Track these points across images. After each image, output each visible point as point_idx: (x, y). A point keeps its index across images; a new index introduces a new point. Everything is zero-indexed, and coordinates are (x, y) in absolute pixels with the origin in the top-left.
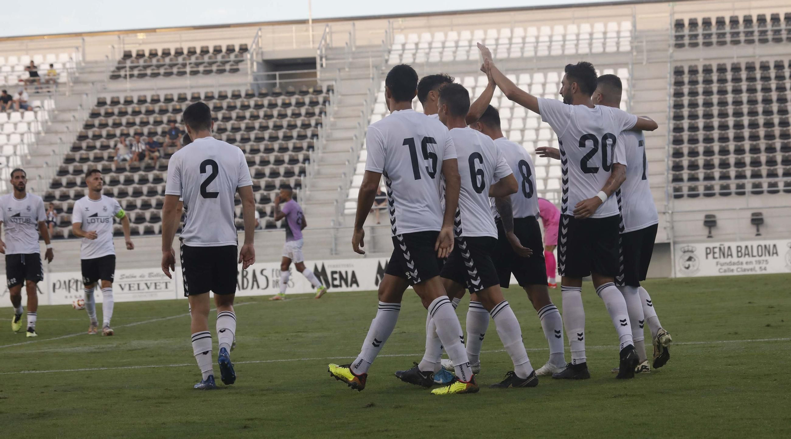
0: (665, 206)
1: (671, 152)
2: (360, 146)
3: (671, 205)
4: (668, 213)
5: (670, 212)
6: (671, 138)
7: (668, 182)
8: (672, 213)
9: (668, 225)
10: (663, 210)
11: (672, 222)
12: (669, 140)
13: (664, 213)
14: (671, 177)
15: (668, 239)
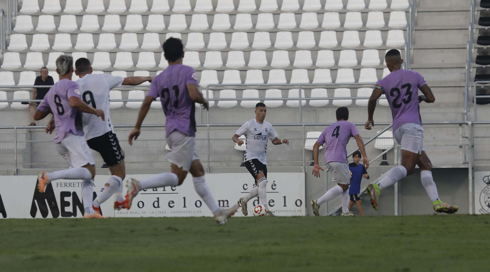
0: (463, 114)
1: (477, 35)
2: (15, 8)
3: (472, 114)
4: (467, 124)
5: (470, 123)
6: (478, 15)
7: (470, 79)
8: (472, 124)
9: (467, 142)
10: (460, 121)
11: (472, 138)
12: (474, 16)
13: (461, 124)
14: (474, 73)
15: (465, 163)
